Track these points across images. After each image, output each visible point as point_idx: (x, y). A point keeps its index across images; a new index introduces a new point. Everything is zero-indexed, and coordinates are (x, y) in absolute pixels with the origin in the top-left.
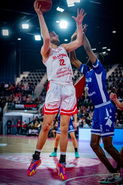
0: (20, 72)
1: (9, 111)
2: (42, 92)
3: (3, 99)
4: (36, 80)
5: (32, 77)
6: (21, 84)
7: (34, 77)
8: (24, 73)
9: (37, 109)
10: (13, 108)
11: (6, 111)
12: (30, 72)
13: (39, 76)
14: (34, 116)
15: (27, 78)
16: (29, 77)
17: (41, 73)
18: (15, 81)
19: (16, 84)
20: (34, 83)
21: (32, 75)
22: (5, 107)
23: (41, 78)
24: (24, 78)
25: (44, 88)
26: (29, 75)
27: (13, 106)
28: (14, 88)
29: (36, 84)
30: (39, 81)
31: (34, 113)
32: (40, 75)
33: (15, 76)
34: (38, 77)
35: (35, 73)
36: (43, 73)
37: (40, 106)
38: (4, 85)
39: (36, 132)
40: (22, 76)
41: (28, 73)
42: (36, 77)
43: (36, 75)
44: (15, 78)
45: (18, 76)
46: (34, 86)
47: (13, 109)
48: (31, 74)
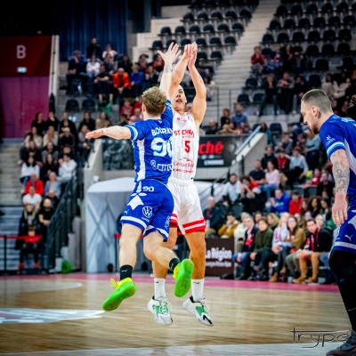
0: (148, 10)
1: (108, 173)
2: (246, 88)
3: (84, 123)
4: (216, 41)
5: (202, 26)
6: (156, 57)
7: (210, 29)
8: (165, 10)
9: (227, 164)
10: (124, 160)
11: (94, 173)
12: (191, 8)
13: (230, 24)
14: (213, 190)
15: (181, 30)
16: (188, 27)
17: (237, 10)
18: (129, 47)
19: (135, 59)
20: (209, 52)
21: (198, 21)
22: (93, 158)
23: (240, 29)
24: (166, 31)
25: (254, 71)
26: (189, 18)
27: (122, 153)
28: (126, 75)
29: (218, 56)
30: (232, 42)
31: (211, 181)
32: (232, 16)
33: (129, 25)
34: (224, 28)
35: (210, 12)
36: (247, 8)
37: (236, 147)
38: (83, 67)
39: (224, 260)
40: (156, 25)
41: (185, 10)
42: (216, 25)
43: (219, 16)
44: (130, 36)
45: (142, 27)
46: (210, 64)
47: (126, 164)
48: (197, 14)
